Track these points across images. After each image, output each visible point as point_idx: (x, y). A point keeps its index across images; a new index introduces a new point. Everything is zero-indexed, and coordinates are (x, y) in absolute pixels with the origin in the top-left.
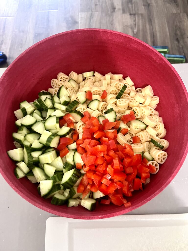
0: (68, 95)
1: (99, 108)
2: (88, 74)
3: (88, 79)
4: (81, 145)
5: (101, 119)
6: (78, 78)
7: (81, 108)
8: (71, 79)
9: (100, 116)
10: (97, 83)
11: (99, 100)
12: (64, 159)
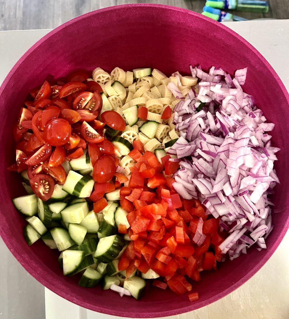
0: (111, 109)
1: (157, 134)
2: (142, 73)
3: (142, 80)
4: (126, 197)
5: (160, 155)
6: (126, 78)
7: (129, 134)
8: (116, 81)
9: (159, 149)
10: (155, 89)
11: (159, 121)
12: (99, 215)
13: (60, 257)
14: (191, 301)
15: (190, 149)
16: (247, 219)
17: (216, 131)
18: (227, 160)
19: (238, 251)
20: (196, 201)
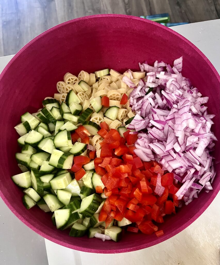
0: (80, 102)
1: (118, 117)
2: (102, 73)
3: (102, 79)
4: (99, 165)
5: (122, 131)
6: (90, 78)
7: (96, 118)
8: (82, 81)
9: (120, 127)
10: (114, 84)
11: (118, 106)
12: (80, 182)
13: (53, 216)
14: (158, 236)
15: (145, 123)
16: (195, 169)
17: (163, 107)
18: (174, 125)
19: (191, 197)
20: (153, 162)
